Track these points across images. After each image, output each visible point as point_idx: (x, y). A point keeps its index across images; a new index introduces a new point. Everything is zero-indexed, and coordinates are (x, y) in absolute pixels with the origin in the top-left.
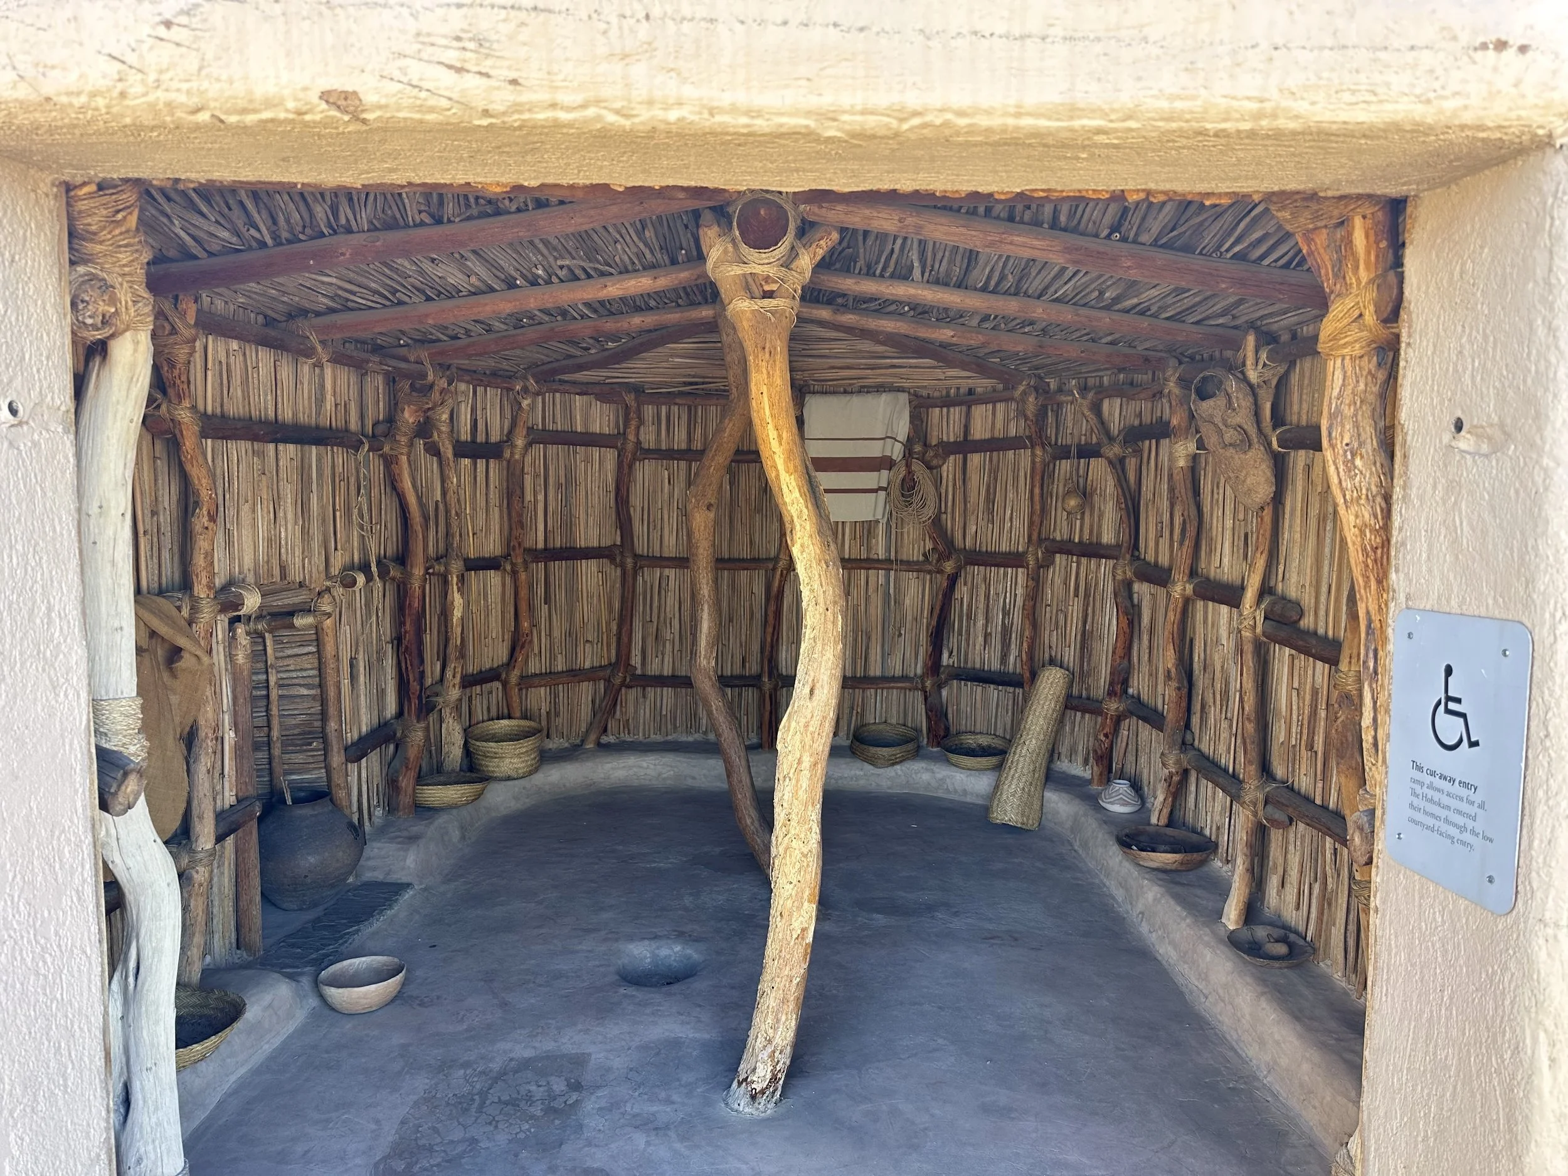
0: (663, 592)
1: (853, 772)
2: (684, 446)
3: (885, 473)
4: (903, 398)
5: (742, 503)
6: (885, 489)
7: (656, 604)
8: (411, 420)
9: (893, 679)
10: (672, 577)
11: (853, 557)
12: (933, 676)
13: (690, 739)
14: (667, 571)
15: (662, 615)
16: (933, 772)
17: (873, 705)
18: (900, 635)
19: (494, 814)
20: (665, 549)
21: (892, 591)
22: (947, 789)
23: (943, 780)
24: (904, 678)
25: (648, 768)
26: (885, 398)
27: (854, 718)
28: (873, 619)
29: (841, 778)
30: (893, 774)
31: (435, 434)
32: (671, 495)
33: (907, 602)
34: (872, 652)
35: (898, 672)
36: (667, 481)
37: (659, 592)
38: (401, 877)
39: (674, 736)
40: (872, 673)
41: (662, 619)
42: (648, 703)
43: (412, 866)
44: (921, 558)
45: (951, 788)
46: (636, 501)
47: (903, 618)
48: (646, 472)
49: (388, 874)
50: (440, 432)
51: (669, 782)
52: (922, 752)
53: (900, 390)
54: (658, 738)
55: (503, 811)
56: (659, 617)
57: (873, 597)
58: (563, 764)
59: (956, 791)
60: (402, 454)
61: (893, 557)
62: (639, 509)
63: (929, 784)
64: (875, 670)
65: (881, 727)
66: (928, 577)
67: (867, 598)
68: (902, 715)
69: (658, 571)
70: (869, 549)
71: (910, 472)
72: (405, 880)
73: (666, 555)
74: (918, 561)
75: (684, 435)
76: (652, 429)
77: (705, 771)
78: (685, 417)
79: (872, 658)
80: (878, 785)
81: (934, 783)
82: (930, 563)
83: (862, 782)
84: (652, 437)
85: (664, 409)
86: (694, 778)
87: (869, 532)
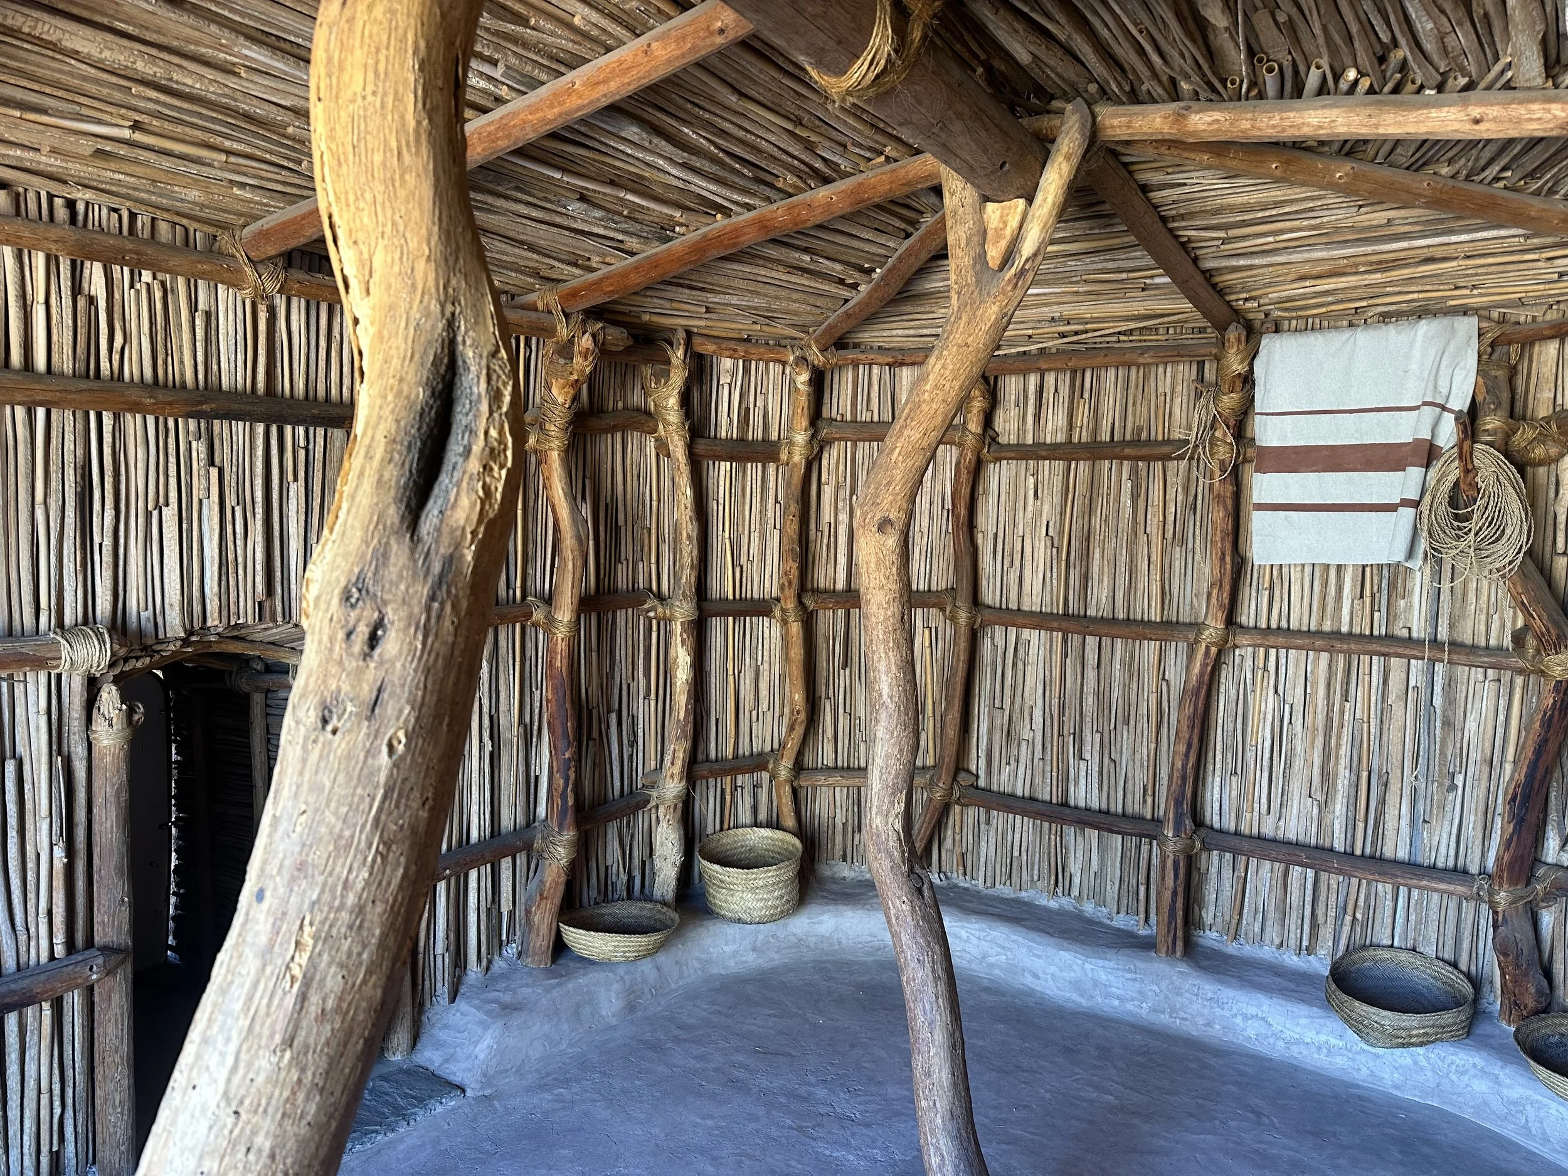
0: (1020, 665)
1: (1323, 1038)
2: (1061, 438)
3: (1415, 473)
4: (1468, 326)
5: (1154, 527)
6: (1416, 504)
7: (1008, 681)
8: (560, 400)
9: (1432, 870)
10: (1034, 642)
11: (1356, 630)
12: (1513, 882)
13: (1053, 904)
14: (1026, 633)
15: (1018, 700)
16: (1497, 1081)
17: (1388, 912)
18: (1453, 787)
19: (715, 971)
20: (1026, 599)
21: (1438, 701)
22: (1526, 1127)
23: (1517, 1104)
24: (1459, 873)
25: (968, 940)
26: (1425, 328)
27: (1346, 929)
28: (1395, 750)
29: (1297, 1042)
30: (1408, 1061)
31: (661, 427)
32: (1037, 514)
33: (1471, 725)
34: (1391, 812)
35: (1444, 858)
36: (1031, 493)
37: (1015, 664)
38: (457, 1072)
39: (1031, 892)
40: (1388, 853)
41: (1017, 706)
42: (992, 833)
43: (482, 1056)
44: (1507, 642)
45: (1534, 1128)
46: (987, 522)
47: (1463, 756)
48: (1004, 480)
49: (446, 1061)
50: (666, 423)
51: (997, 971)
52: (1483, 1028)
53: (1465, 311)
54: (1005, 891)
55: (733, 967)
56: (1012, 703)
57: (1398, 710)
58: (842, 908)
59: (1546, 1139)
60: (552, 449)
61: (1443, 635)
62: (991, 536)
63: (1485, 1103)
64: (1396, 846)
65: (1404, 956)
66: (1519, 681)
67: (1384, 710)
68: (1450, 942)
69: (1012, 632)
70: (1391, 617)
71: (1469, 470)
72: (457, 1079)
73: (1025, 607)
74: (1500, 648)
75: (1062, 421)
76: (1013, 412)
77: (1052, 969)
78: (1064, 391)
79: (1390, 823)
80: (1372, 1074)
81: (1495, 1104)
82: (1522, 656)
83: (1340, 1061)
84: (1013, 426)
85: (1033, 380)
86: (1036, 976)
87: (1392, 586)
